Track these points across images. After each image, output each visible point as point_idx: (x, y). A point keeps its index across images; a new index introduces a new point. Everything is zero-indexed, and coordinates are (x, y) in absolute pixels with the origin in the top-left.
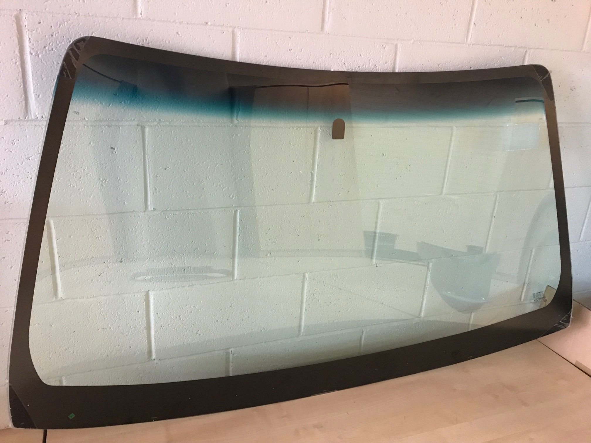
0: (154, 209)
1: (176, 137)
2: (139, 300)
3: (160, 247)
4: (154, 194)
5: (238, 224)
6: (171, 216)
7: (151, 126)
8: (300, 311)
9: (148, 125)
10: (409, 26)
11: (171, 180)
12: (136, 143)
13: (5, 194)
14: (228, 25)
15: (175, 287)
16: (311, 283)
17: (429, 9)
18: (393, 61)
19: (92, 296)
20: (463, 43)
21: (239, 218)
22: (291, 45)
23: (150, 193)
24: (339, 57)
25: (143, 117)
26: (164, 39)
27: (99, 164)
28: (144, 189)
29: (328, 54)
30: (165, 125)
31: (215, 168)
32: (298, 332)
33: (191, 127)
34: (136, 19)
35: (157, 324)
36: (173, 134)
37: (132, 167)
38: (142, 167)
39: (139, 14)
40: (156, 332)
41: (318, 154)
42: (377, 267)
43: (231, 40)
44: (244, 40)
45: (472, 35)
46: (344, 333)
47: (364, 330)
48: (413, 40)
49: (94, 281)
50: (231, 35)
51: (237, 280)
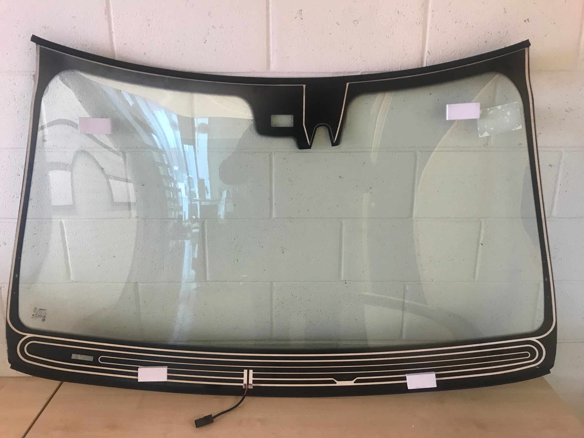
2: (129, 289)
5: (206, 234)
6: (149, 223)
7: (130, 152)
8: (270, 316)
9: (128, 151)
11: (147, 194)
12: (120, 164)
13: (32, 201)
16: (279, 291)
19: (94, 282)
21: (207, 228)
25: (124, 145)
27: (94, 180)
35: (145, 310)
41: (274, 175)
42: (346, 283)
45: (426, 64)
49: (95, 270)
51: (209, 281)
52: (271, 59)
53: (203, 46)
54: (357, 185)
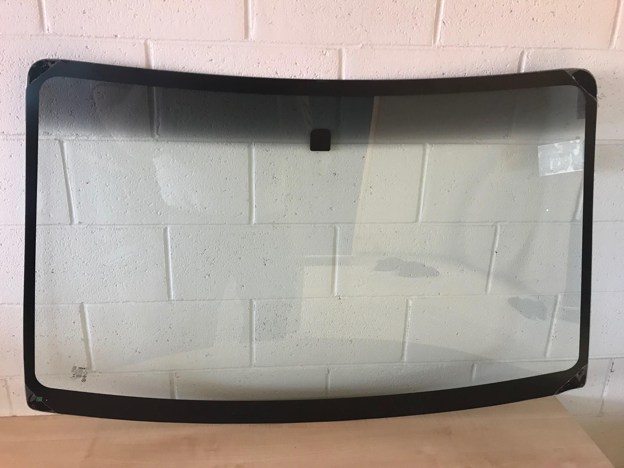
0: (79, 222)
1: (94, 151)
2: (74, 311)
3: (89, 260)
4: (78, 207)
5: (169, 243)
6: (97, 230)
7: (69, 140)
8: (249, 340)
9: (66, 139)
10: (354, 28)
11: (93, 194)
12: (55, 156)
14: (138, 37)
15: (109, 302)
16: (260, 310)
17: (378, 8)
18: (337, 69)
20: (431, 45)
21: (170, 236)
22: (211, 55)
23: (74, 206)
24: (269, 66)
25: (60, 132)
26: (73, 54)
28: (67, 202)
29: (256, 64)
30: (83, 139)
31: (138, 183)
32: (249, 362)
33: (109, 141)
34: (44, 35)
35: (94, 336)
36: (91, 148)
37: (54, 181)
38: (64, 181)
39: (46, 30)
40: (94, 345)
41: (254, 172)
42: (339, 299)
43: (144, 52)
44: (158, 52)
45: (441, 36)
46: (305, 369)
47: (329, 369)
48: (361, 45)
50: (143, 48)
51: (174, 300)
52: (250, 25)
53: (162, 5)
54: (354, 184)
